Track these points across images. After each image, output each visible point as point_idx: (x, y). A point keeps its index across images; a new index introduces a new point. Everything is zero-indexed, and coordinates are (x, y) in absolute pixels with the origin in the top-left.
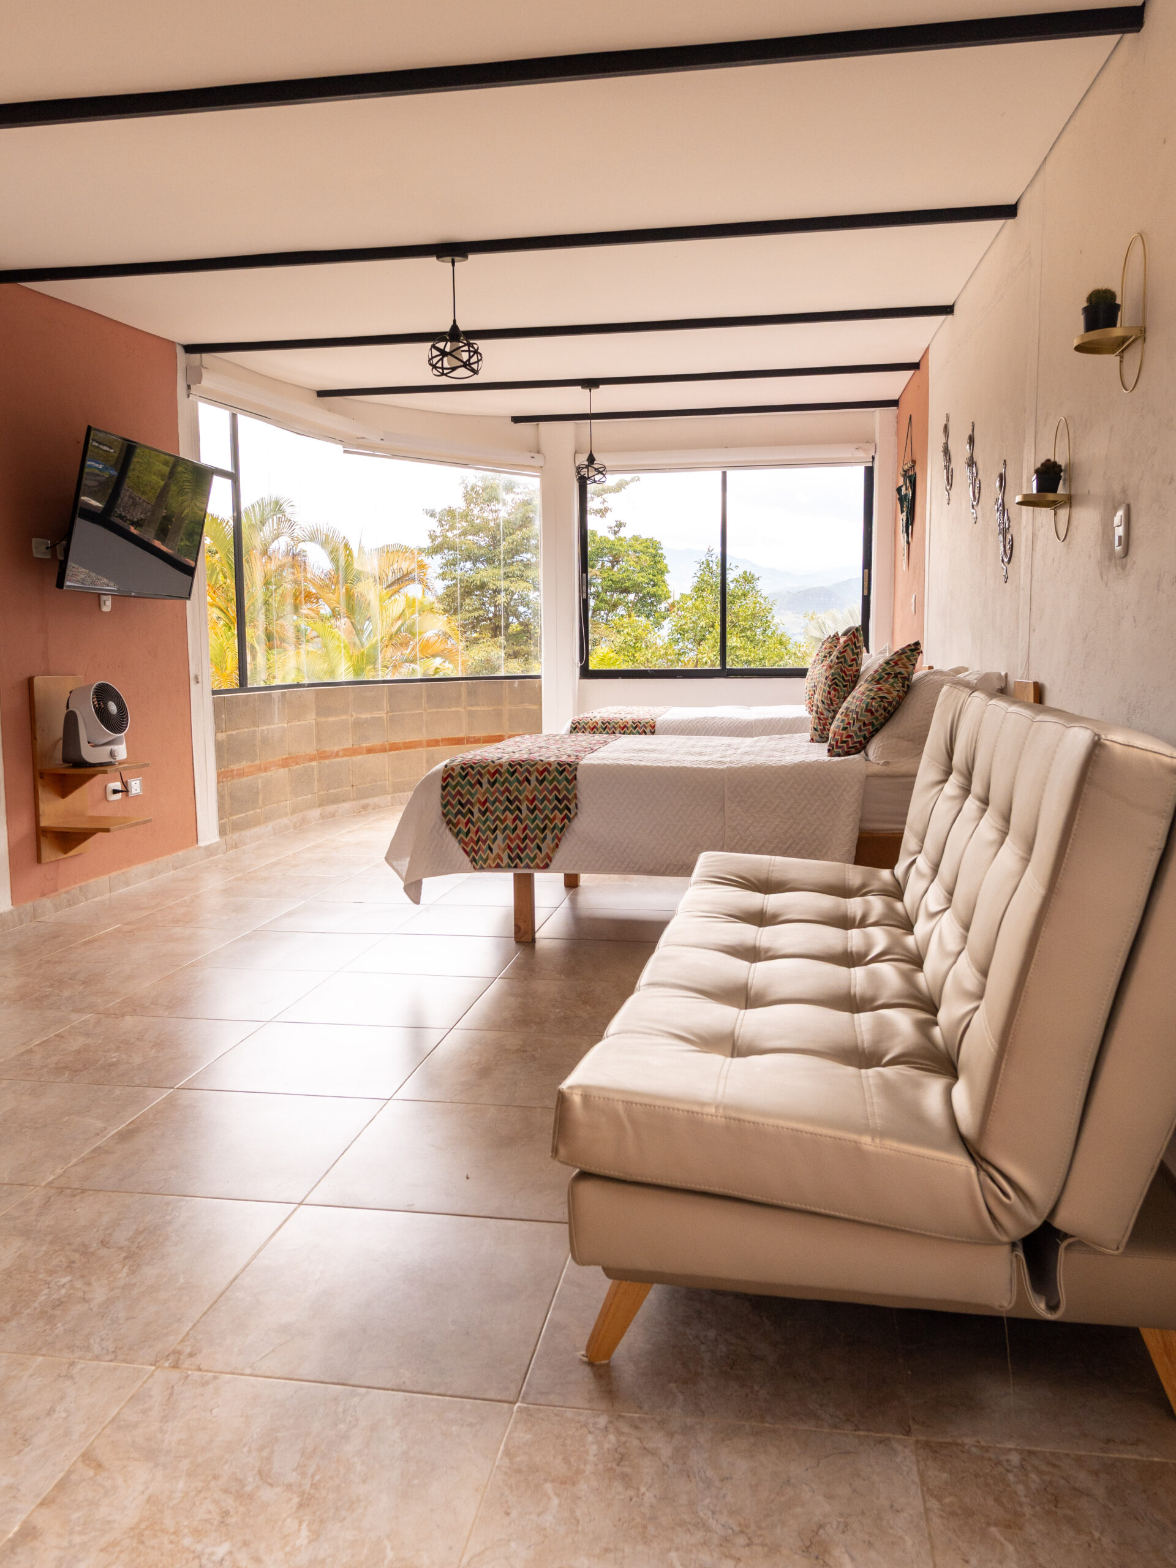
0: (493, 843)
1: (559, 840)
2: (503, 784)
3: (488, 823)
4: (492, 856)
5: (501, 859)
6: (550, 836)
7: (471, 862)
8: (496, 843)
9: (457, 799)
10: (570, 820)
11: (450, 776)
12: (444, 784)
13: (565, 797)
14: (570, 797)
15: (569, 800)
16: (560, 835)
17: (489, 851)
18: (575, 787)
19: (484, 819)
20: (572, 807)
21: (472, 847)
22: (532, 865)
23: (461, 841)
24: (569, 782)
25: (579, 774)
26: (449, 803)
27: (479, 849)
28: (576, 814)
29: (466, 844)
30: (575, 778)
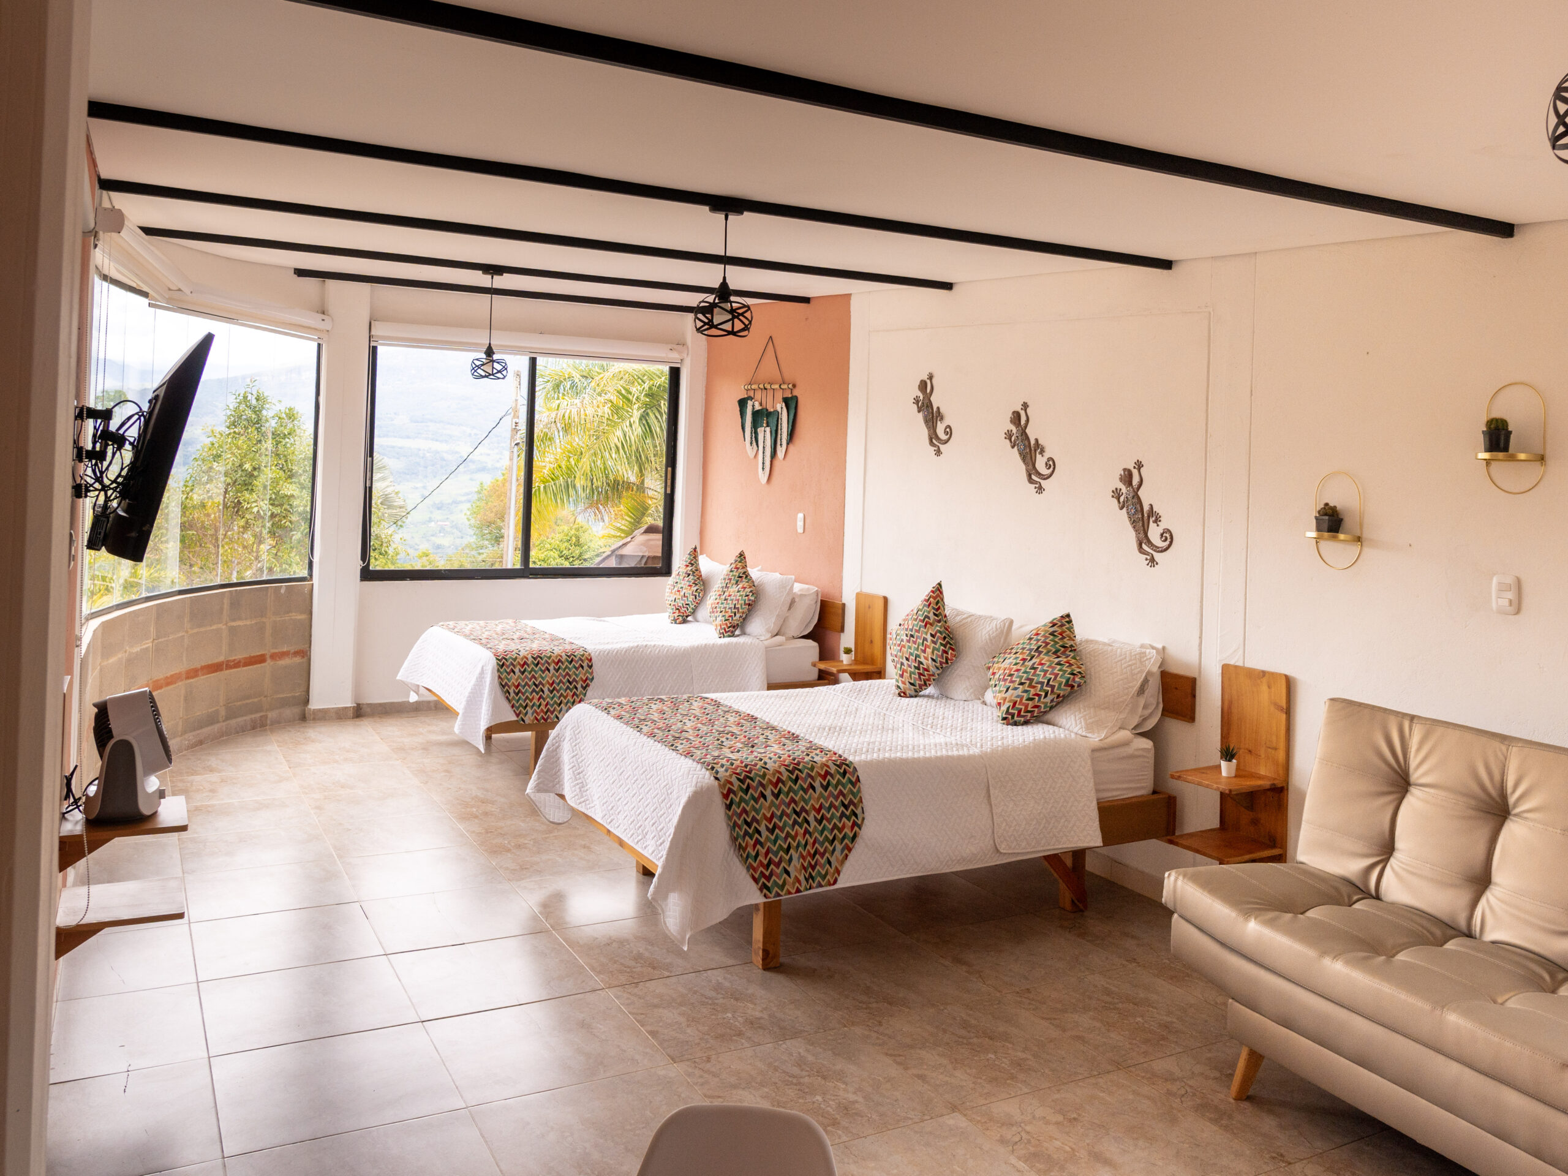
0: (789, 865)
1: (850, 850)
2: (788, 793)
3: (779, 842)
4: (791, 880)
5: (799, 882)
6: (839, 847)
7: (761, 890)
8: (792, 864)
9: (742, 818)
10: (860, 827)
11: (730, 791)
12: (728, 802)
13: (851, 802)
14: (856, 801)
15: (855, 805)
16: (851, 846)
17: (785, 875)
18: (859, 791)
19: (773, 838)
20: (858, 811)
21: (762, 872)
22: (823, 883)
23: (750, 867)
24: (854, 784)
25: (860, 773)
26: (735, 824)
27: (771, 874)
28: (863, 819)
29: (755, 870)
30: (858, 779)
